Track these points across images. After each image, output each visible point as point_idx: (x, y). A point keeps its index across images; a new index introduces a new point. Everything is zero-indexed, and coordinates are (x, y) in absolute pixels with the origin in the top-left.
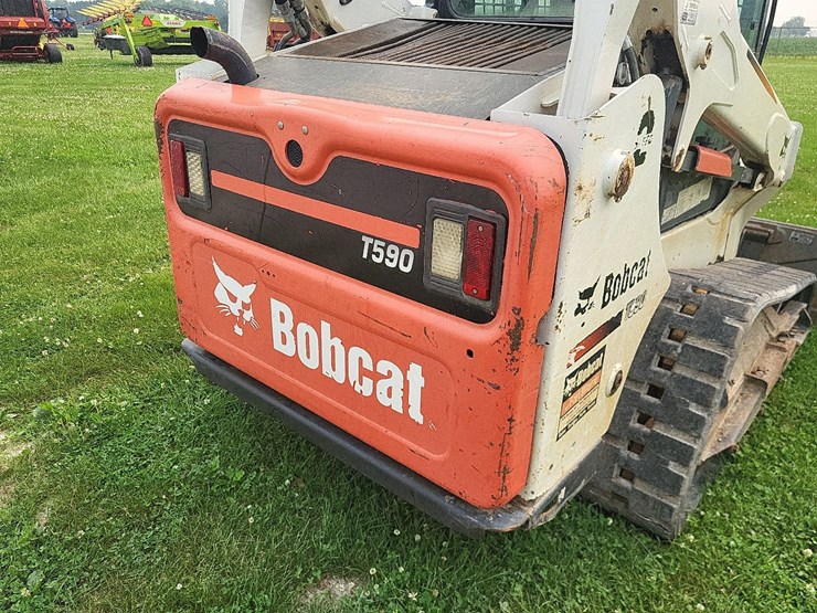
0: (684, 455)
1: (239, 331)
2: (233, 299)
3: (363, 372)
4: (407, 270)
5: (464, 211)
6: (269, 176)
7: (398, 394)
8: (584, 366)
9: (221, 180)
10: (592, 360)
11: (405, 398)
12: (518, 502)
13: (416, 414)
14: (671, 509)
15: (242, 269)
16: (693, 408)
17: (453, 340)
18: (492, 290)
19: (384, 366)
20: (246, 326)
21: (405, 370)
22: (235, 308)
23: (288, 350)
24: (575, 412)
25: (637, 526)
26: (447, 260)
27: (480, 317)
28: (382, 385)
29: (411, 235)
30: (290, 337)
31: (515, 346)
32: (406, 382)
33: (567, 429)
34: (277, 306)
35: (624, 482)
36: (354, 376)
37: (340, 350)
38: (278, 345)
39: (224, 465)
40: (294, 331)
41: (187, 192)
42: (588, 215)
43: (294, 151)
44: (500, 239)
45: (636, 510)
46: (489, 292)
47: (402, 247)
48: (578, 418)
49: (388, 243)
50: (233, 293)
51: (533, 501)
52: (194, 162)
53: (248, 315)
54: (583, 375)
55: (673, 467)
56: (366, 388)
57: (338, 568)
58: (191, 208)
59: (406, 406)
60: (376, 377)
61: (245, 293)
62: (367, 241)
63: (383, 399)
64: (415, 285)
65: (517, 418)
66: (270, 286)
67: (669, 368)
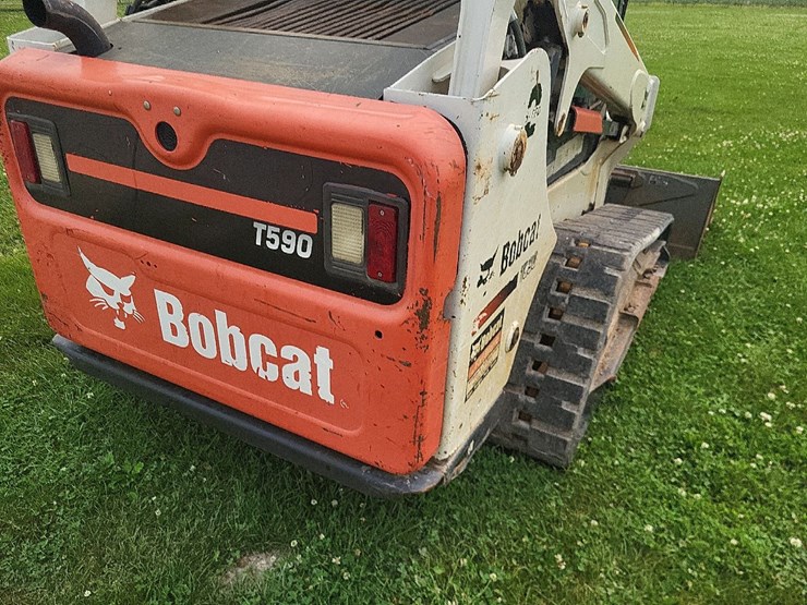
0: (574, 394)
1: (120, 324)
2: (110, 292)
3: (266, 358)
4: (306, 255)
5: (364, 195)
7: (306, 377)
8: (486, 331)
9: (77, 164)
10: (492, 324)
11: (314, 381)
12: (433, 463)
13: (326, 395)
14: (565, 442)
16: (581, 352)
17: (360, 323)
18: (397, 270)
19: (288, 351)
20: (129, 320)
21: (311, 354)
22: (113, 302)
23: (181, 341)
24: (480, 374)
25: (536, 460)
26: (349, 243)
27: (387, 299)
28: (288, 370)
29: (309, 221)
30: (181, 328)
31: (424, 325)
32: (314, 366)
33: (473, 389)
34: (162, 298)
35: (523, 424)
36: (257, 363)
37: (239, 338)
38: (167, 336)
39: (120, 461)
40: (185, 322)
41: (38, 178)
42: (486, 192)
43: (165, 133)
44: (402, 222)
45: (535, 447)
46: (394, 274)
47: (298, 233)
48: (483, 377)
49: (283, 229)
51: (446, 460)
52: (44, 148)
53: (129, 308)
54: (485, 340)
55: (566, 406)
56: (271, 373)
57: (257, 544)
58: (44, 195)
59: (315, 387)
60: (281, 362)
61: (124, 285)
62: (260, 227)
63: (290, 383)
64: (318, 270)
65: (429, 389)
66: (150, 278)
67: (558, 318)
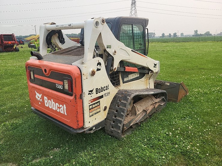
0: (120, 122)
1: (40, 103)
2: (39, 97)
3: (58, 108)
4: (62, 89)
5: (67, 79)
6: (43, 75)
7: (63, 110)
8: (94, 104)
9: (36, 76)
10: (96, 103)
12: (83, 128)
13: (66, 114)
14: (119, 132)
15: (40, 91)
16: (122, 113)
17: (69, 99)
18: (72, 90)
19: (61, 106)
20: (41, 102)
21: (63, 106)
22: (39, 99)
23: (47, 106)
24: (94, 112)
26: (66, 87)
27: (71, 95)
29: (61, 83)
30: (47, 103)
31: (76, 99)
33: (92, 115)
34: (45, 98)
35: (112, 129)
37: (54, 104)
38: (46, 105)
39: (39, 132)
40: (48, 102)
41: (31, 79)
42: (87, 78)
43: (45, 70)
44: (72, 82)
46: (72, 91)
47: (61, 85)
48: (95, 114)
49: (59, 84)
50: (38, 96)
51: (86, 128)
52: (32, 73)
53: (41, 100)
55: (119, 125)
58: (32, 81)
59: (64, 112)
60: (60, 108)
61: (40, 96)
62: (57, 84)
64: (63, 91)
66: (44, 94)
67: (119, 107)
